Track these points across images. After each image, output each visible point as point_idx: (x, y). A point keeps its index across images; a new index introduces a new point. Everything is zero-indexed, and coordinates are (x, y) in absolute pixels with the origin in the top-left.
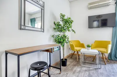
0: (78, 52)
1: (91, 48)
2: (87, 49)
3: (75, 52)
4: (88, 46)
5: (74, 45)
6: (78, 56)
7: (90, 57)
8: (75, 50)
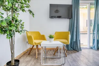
0: (37, 46)
1: (53, 39)
2: (49, 41)
3: (33, 46)
4: (51, 37)
5: (32, 36)
6: (38, 51)
7: (51, 50)
8: (34, 44)
